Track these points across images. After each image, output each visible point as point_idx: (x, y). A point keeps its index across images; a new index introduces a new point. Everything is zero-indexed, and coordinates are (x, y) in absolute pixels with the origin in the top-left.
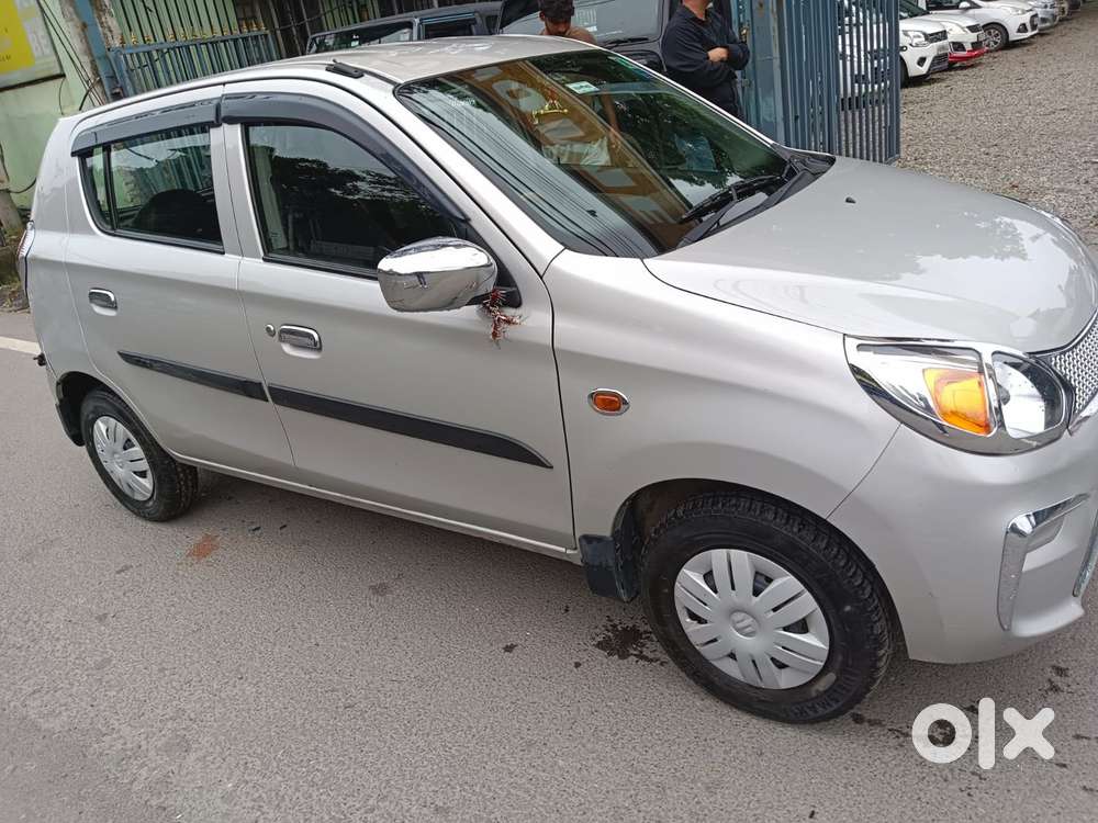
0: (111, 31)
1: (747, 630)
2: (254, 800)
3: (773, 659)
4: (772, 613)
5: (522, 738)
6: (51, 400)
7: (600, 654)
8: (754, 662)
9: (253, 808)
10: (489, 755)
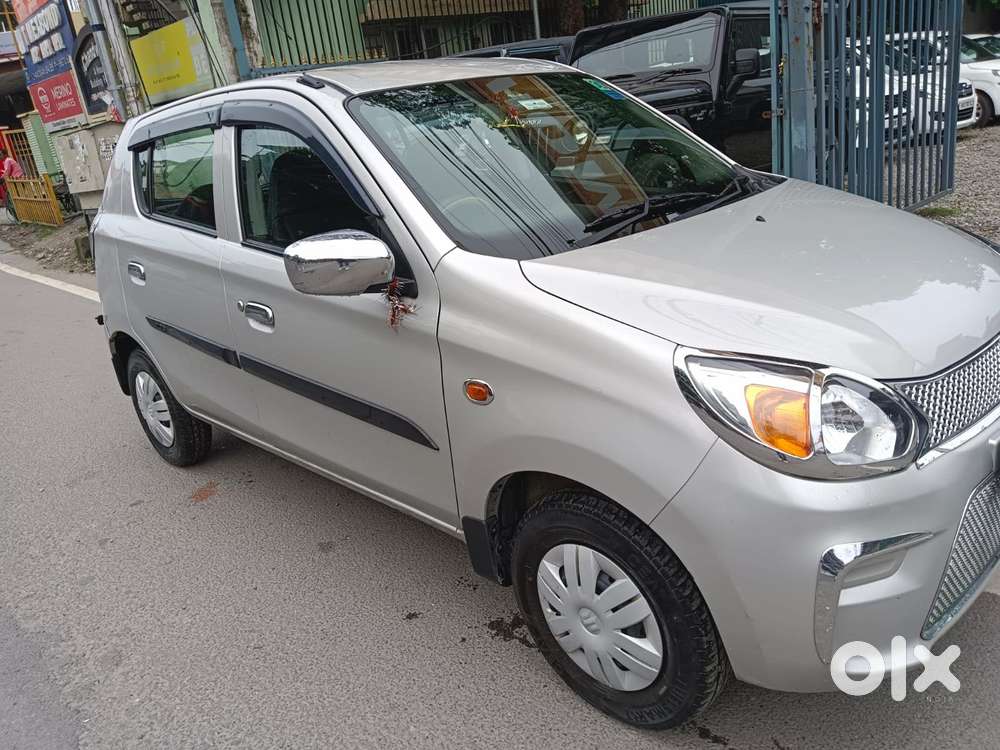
0: (256, 54)
1: (594, 627)
2: (149, 717)
3: (614, 659)
4: (611, 614)
5: (388, 700)
6: (106, 354)
7: (487, 634)
8: (598, 659)
9: (146, 724)
10: (354, 710)
